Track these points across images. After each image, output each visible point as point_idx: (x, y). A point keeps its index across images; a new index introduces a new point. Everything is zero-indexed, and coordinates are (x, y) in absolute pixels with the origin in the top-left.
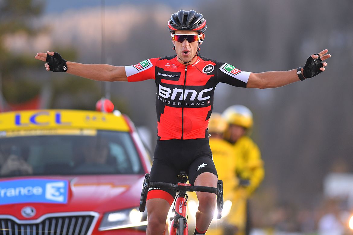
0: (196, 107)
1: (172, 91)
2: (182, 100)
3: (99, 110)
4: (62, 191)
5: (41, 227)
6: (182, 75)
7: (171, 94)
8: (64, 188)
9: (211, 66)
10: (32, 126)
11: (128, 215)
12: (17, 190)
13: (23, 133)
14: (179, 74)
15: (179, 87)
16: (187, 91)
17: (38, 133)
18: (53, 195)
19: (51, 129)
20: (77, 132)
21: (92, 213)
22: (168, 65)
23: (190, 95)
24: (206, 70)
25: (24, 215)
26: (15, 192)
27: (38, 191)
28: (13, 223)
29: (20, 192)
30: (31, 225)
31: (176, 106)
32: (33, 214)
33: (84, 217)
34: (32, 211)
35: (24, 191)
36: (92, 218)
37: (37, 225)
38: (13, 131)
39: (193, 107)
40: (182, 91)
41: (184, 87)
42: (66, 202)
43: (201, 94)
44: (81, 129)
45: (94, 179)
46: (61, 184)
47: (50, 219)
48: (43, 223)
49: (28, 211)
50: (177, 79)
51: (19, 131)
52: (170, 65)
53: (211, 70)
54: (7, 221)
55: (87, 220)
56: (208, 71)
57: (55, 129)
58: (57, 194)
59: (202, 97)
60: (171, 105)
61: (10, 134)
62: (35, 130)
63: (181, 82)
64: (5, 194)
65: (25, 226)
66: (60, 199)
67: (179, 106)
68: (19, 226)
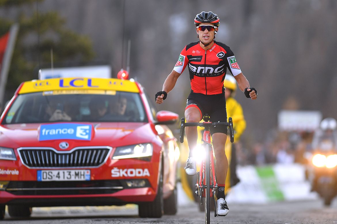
0: (213, 76)
1: (197, 69)
2: (204, 73)
3: (120, 78)
4: (88, 131)
5: (72, 156)
6: (203, 58)
7: (197, 70)
8: (89, 130)
9: (223, 53)
10: (72, 87)
11: (133, 149)
12: (57, 130)
13: (64, 93)
14: (201, 57)
15: (201, 66)
16: (207, 68)
17: (75, 92)
18: (82, 134)
19: (84, 90)
20: (102, 93)
21: (108, 147)
22: (194, 52)
23: (209, 70)
24: (219, 55)
25: (61, 147)
26: (56, 132)
27: (71, 131)
28: (53, 153)
29: (59, 132)
30: (66, 154)
31: (201, 76)
32: (67, 147)
33: (102, 150)
34: (67, 145)
35: (62, 131)
36: (108, 150)
37: (70, 154)
38: (58, 90)
39: (211, 76)
40: (204, 68)
41: (205, 66)
42: (90, 139)
43: (216, 69)
44: (106, 91)
45: (115, 124)
46: (87, 127)
47: (79, 151)
48: (74, 153)
49: (63, 145)
50: (200, 61)
51: (62, 90)
52: (195, 52)
53: (222, 56)
54: (49, 151)
55: (104, 152)
56: (220, 56)
57: (87, 90)
58: (84, 133)
59: (217, 71)
60: (198, 76)
61: (56, 93)
62: (73, 90)
63: (202, 63)
64: (49, 133)
65: (61, 155)
66: (86, 137)
67: (203, 76)
68: (58, 154)
